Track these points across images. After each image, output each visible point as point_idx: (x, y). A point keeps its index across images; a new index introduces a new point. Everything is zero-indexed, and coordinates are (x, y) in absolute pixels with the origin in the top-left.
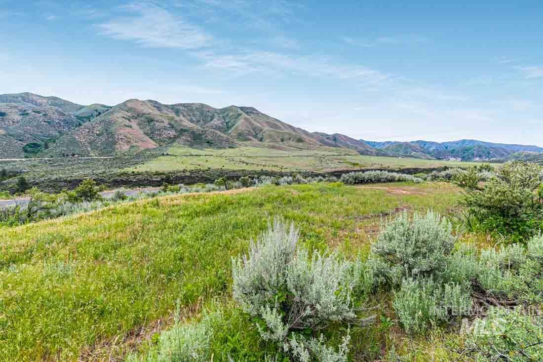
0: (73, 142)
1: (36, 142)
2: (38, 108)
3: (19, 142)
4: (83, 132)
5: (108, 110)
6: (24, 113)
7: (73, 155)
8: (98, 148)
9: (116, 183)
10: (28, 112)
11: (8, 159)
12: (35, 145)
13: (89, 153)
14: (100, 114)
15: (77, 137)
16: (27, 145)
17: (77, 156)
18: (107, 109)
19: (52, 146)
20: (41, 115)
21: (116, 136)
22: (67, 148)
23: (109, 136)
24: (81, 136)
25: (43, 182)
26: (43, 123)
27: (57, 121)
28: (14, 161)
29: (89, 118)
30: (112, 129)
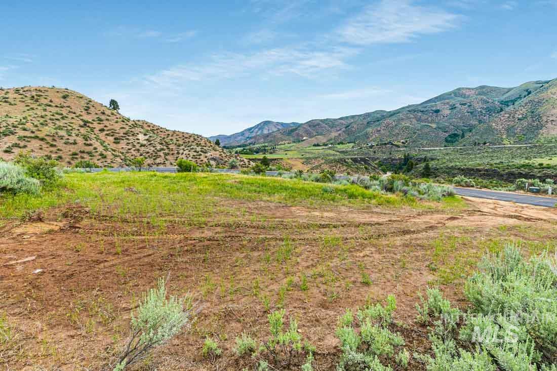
0: (490, 130)
1: (456, 132)
2: (465, 101)
3: (444, 133)
4: (502, 118)
5: (543, 86)
6: (453, 108)
7: (485, 143)
8: (515, 134)
9: (512, 176)
10: (456, 106)
11: (432, 148)
12: (455, 135)
13: (502, 141)
14: (530, 93)
15: (494, 124)
16: (449, 136)
17: (488, 144)
18: (541, 85)
19: (467, 135)
20: (466, 106)
21: (545, 119)
22: (481, 137)
23: (534, 119)
24: (498, 123)
25: (442, 168)
26: (466, 114)
27: (479, 110)
28: (434, 150)
29: (513, 102)
30: (541, 110)
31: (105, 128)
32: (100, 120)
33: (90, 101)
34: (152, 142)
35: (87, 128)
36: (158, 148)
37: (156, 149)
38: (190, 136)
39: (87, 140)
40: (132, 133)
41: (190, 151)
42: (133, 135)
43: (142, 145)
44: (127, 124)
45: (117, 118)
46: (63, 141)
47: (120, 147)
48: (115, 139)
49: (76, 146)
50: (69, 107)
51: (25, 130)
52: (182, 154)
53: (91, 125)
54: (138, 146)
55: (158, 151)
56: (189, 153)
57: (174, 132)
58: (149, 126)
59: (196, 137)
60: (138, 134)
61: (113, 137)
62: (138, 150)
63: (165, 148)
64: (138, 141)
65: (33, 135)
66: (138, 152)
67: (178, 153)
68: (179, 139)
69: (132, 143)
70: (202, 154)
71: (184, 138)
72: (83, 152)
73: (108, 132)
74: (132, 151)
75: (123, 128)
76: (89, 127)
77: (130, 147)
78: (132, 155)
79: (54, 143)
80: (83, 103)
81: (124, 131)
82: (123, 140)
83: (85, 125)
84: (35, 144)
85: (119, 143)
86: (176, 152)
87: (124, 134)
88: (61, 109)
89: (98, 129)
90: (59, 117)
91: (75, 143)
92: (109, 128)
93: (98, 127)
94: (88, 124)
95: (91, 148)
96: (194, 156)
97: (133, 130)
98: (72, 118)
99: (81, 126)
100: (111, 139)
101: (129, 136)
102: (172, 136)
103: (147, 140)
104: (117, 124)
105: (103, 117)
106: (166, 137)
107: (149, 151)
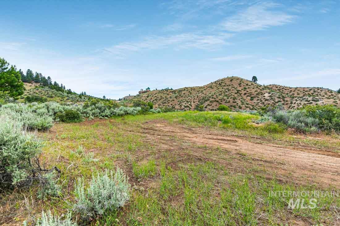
31: (247, 93)
32: (245, 89)
33: (242, 80)
34: (273, 97)
35: (238, 94)
36: (277, 101)
37: (275, 101)
38: (310, 90)
39: (234, 100)
40: (261, 93)
41: (301, 101)
42: (261, 94)
43: (266, 100)
44: (259, 89)
45: (254, 86)
46: (225, 101)
47: (253, 102)
48: (251, 98)
49: (229, 103)
50: (232, 85)
51: (213, 98)
52: (295, 103)
53: (240, 92)
54: (263, 101)
55: (276, 103)
56: (301, 102)
57: (296, 88)
58: (277, 87)
59: (316, 90)
60: (265, 93)
61: (250, 97)
62: (263, 103)
63: (282, 100)
64: (264, 98)
65: (214, 100)
66: (263, 104)
67: (291, 103)
68: (300, 93)
69: (260, 99)
70: (313, 102)
71: (304, 91)
72: (232, 106)
73: (248, 95)
74: (259, 104)
75: (257, 91)
76: (239, 93)
77: (259, 102)
78: (259, 106)
79: (221, 103)
80: (238, 81)
81: (257, 93)
82: (255, 98)
83: (238, 92)
84: (215, 103)
85: (253, 100)
86: (290, 102)
87: (256, 94)
88: (229, 86)
89: (243, 93)
90: (227, 90)
91: (229, 102)
92: (249, 92)
93: (243, 92)
94: (239, 92)
95: (236, 103)
96: (304, 104)
97: (262, 91)
98: (233, 90)
99: (236, 93)
100: (249, 98)
101: (259, 95)
102: (294, 91)
103: (270, 96)
104: (253, 90)
105: (247, 87)
106: (289, 92)
107: (270, 103)
